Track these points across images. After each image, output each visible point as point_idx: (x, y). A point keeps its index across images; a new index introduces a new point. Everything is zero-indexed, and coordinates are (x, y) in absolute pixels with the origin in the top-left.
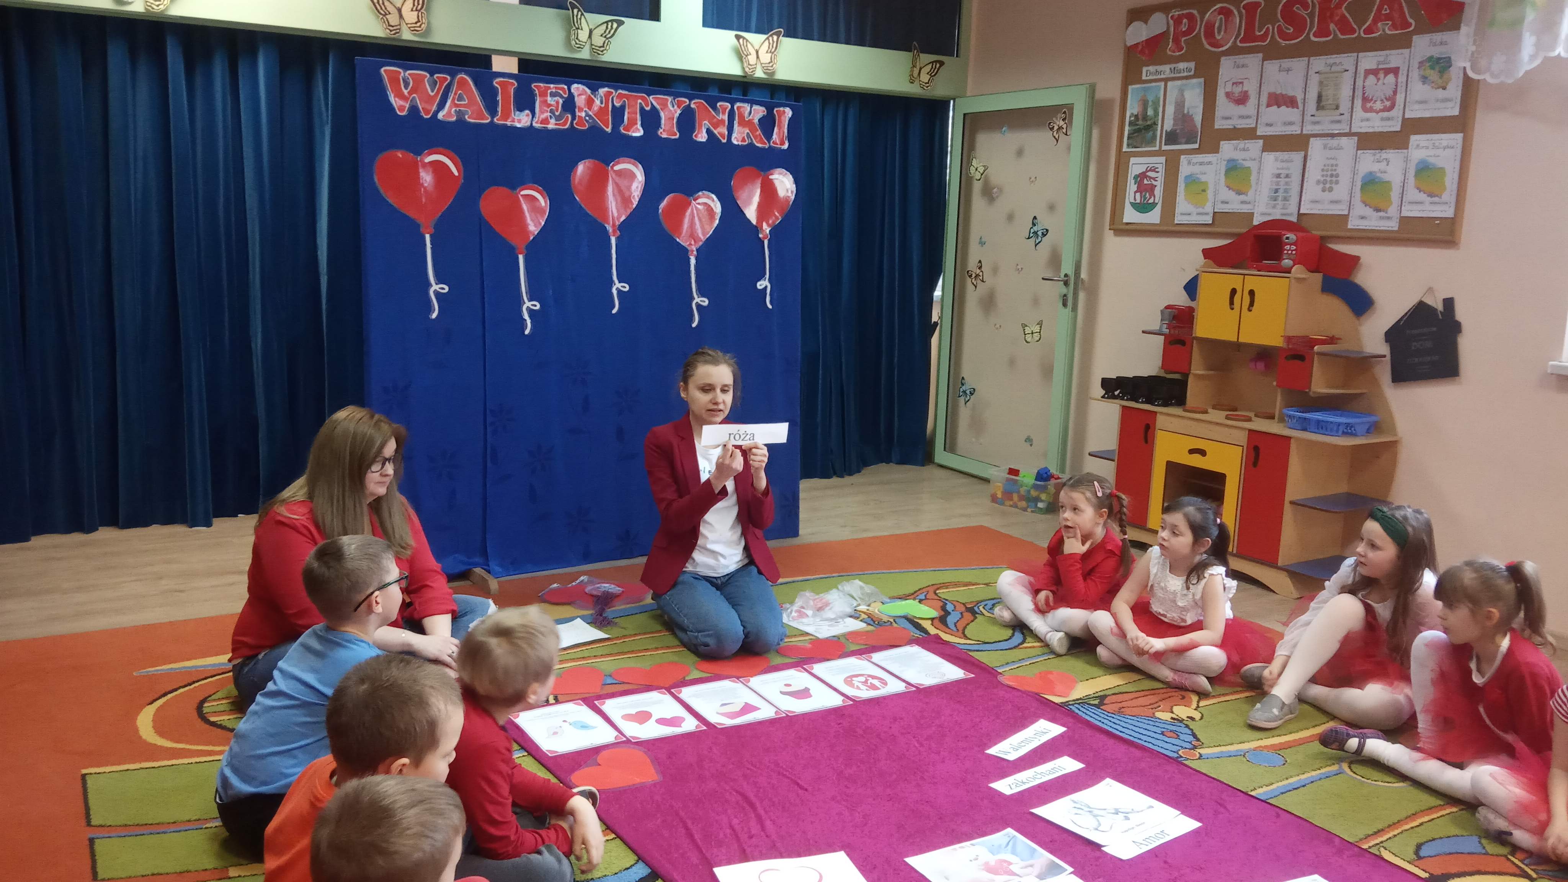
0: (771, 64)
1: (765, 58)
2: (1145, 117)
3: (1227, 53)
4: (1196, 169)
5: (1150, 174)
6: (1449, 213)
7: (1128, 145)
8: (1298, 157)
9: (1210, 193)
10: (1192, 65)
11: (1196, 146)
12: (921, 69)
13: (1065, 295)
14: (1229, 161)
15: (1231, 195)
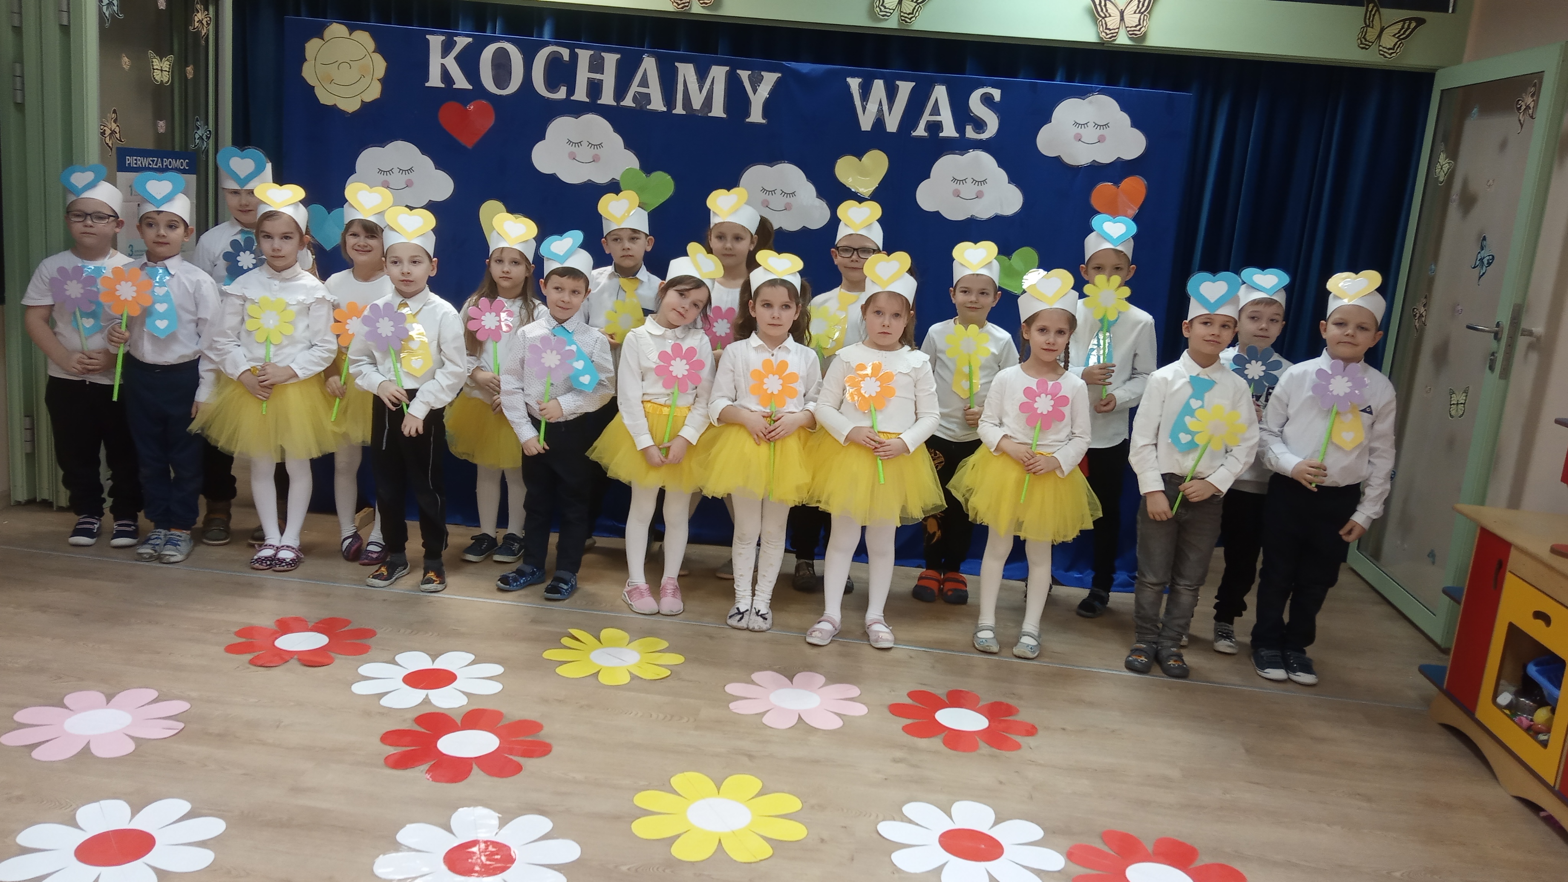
0: (1138, 28)
1: (1132, 19)
12: (1382, 30)
13: (1493, 354)
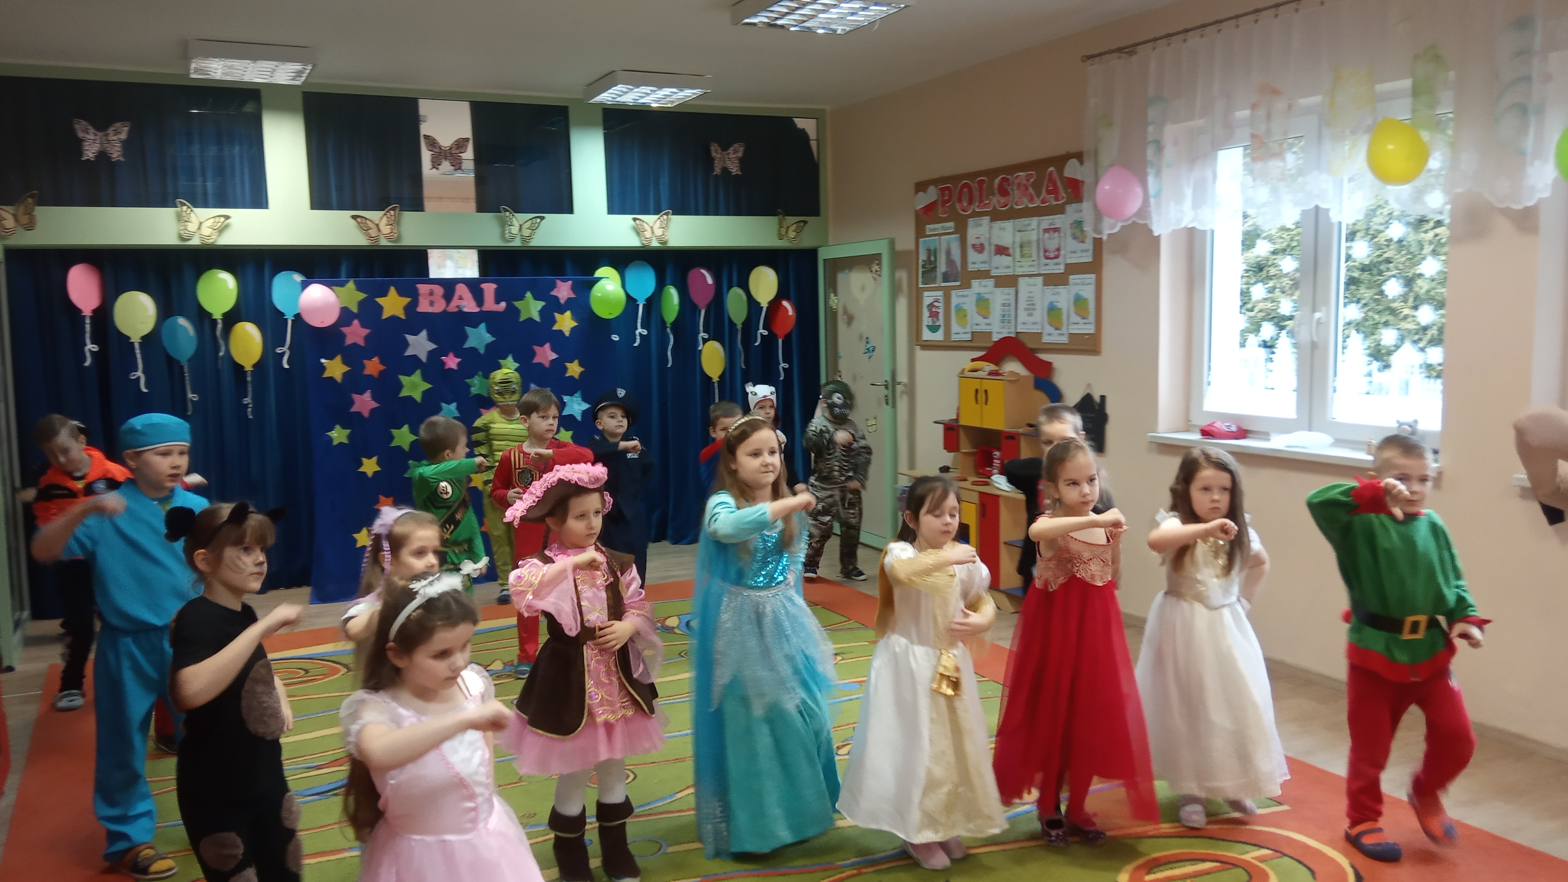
0: (663, 236)
1: (659, 232)
2: (930, 262)
3: (970, 216)
4: (960, 300)
5: (936, 304)
6: (1092, 331)
7: (922, 282)
8: (1012, 290)
9: (969, 317)
10: (951, 224)
11: (958, 283)
12: (788, 227)
13: (886, 396)
14: (979, 294)
15: (979, 319)
